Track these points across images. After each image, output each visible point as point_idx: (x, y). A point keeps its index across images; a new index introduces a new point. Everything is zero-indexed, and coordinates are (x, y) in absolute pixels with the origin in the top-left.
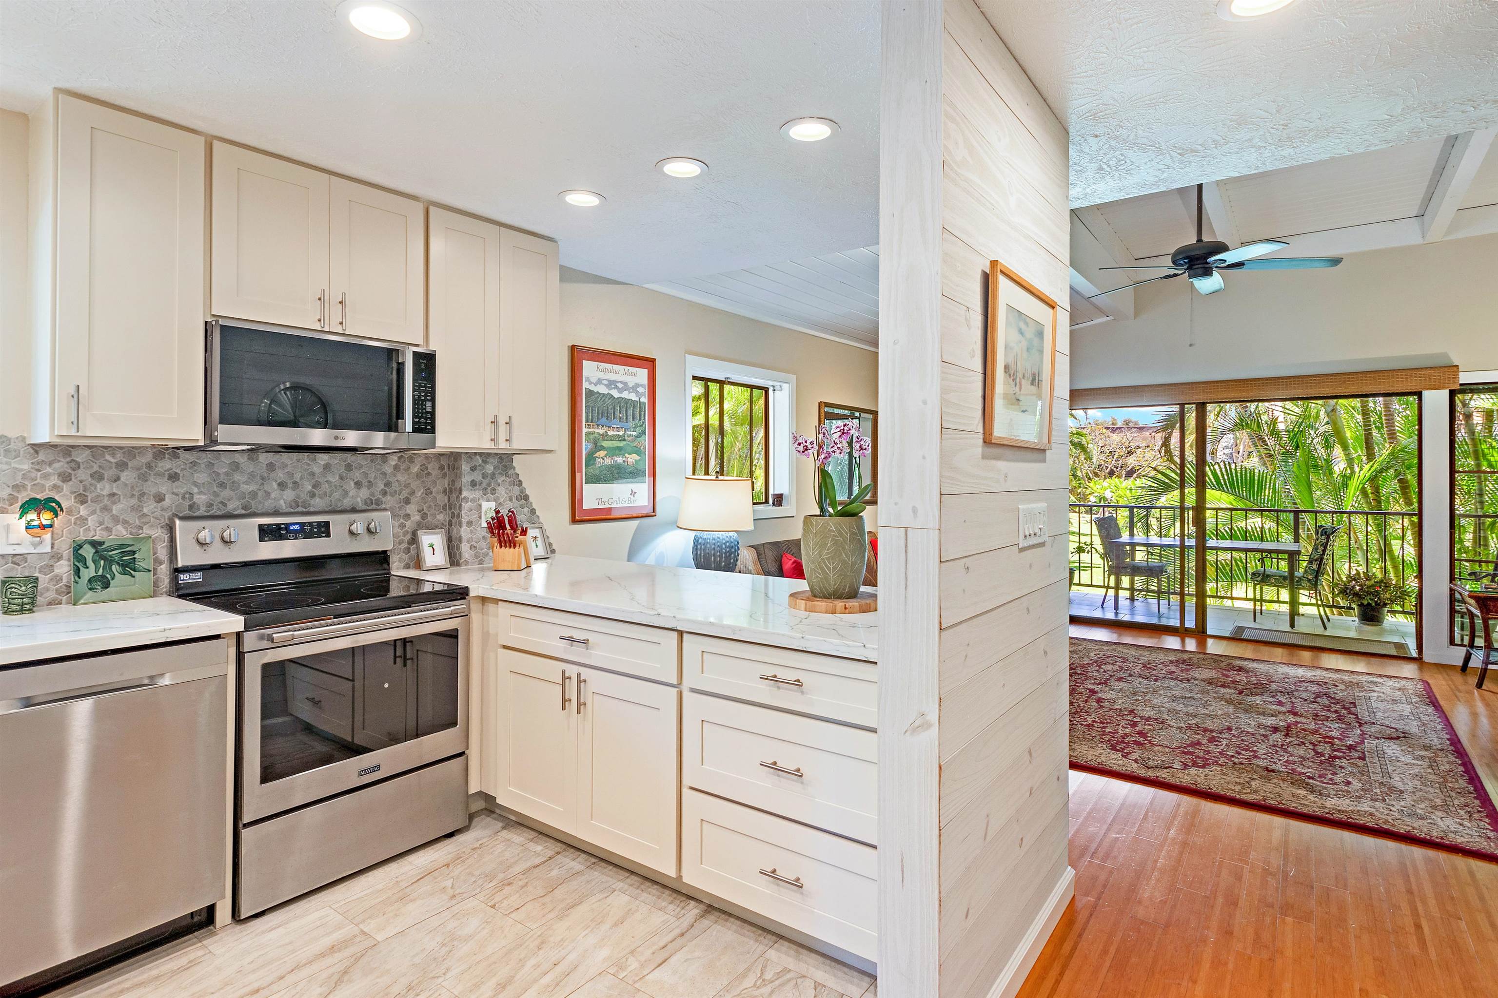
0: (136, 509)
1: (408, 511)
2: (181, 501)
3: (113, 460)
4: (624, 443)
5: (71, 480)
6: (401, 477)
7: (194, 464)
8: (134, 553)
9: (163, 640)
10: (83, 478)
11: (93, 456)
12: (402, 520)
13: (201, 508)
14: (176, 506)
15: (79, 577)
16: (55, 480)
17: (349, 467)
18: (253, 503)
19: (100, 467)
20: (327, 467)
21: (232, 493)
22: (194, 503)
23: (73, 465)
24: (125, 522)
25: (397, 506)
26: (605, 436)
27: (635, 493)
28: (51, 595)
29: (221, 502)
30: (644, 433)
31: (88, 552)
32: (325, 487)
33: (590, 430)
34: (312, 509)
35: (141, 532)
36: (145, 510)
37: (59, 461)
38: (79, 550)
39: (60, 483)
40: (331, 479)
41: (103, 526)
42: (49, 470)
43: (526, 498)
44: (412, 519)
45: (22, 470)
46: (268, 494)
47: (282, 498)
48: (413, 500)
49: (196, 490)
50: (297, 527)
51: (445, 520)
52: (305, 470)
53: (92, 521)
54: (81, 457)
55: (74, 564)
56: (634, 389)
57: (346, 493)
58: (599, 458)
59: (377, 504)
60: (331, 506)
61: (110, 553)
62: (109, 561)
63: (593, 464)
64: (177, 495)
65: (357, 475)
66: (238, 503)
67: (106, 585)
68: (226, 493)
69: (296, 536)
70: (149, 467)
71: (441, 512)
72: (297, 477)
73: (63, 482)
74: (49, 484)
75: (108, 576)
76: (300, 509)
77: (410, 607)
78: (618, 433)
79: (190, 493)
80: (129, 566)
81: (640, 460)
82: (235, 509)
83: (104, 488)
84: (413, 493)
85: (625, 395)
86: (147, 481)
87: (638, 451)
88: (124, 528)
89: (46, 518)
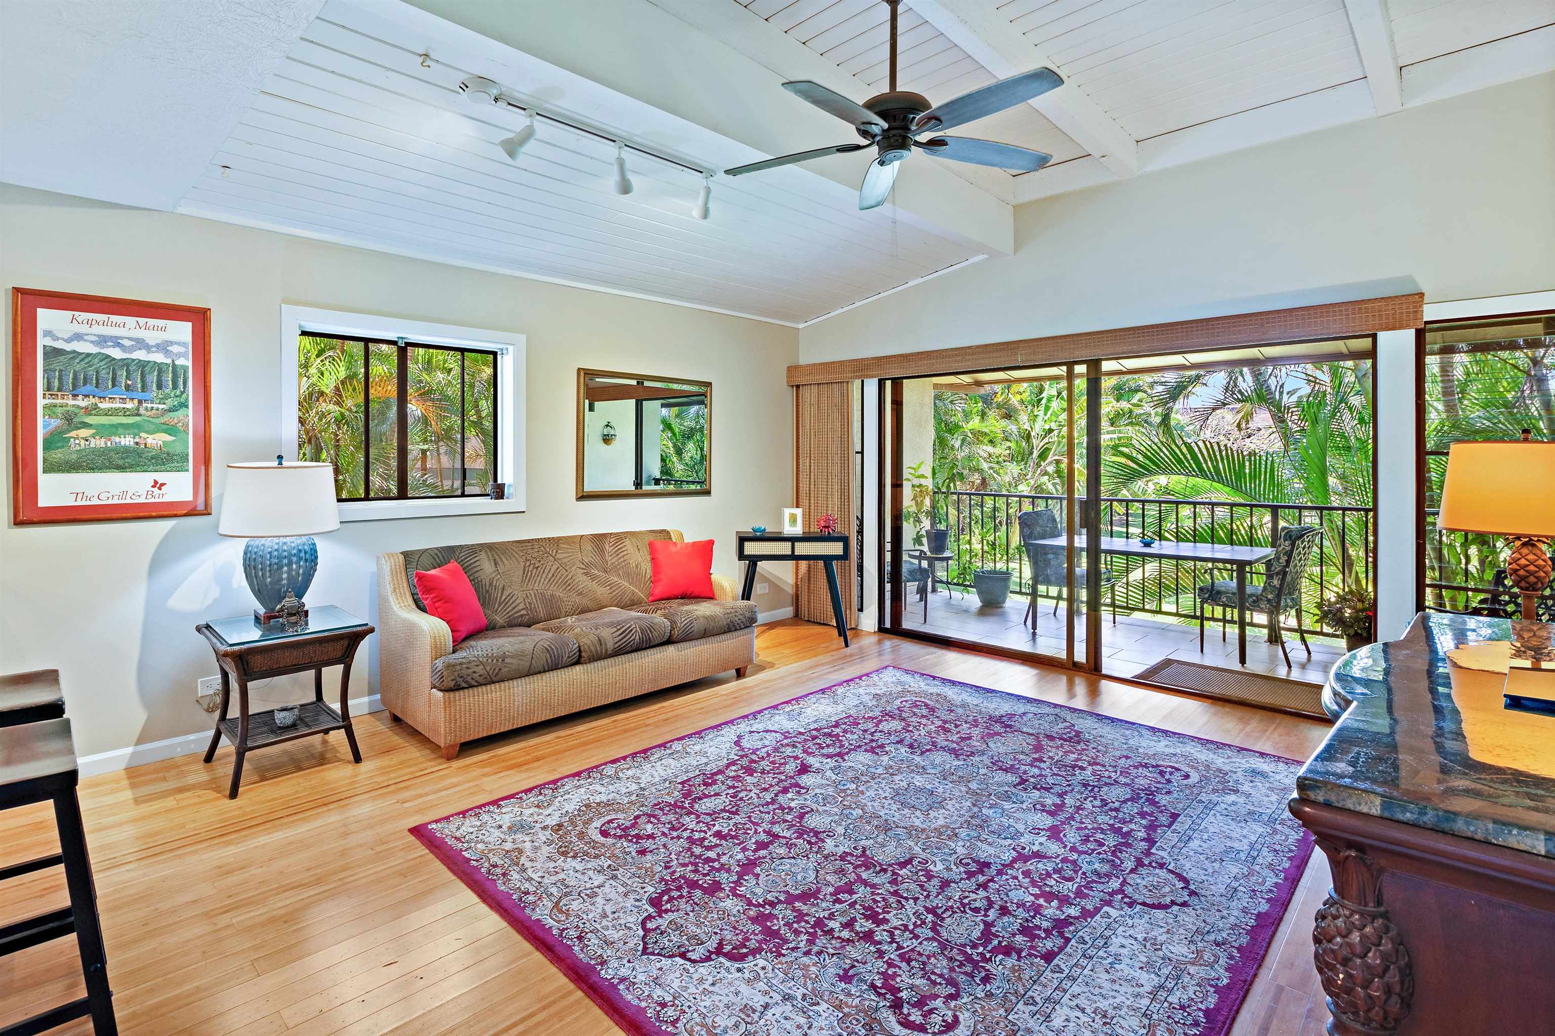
4: (138, 419)
26: (88, 411)
27: (163, 485)
30: (184, 405)
33: (54, 401)
56: (163, 347)
58: (75, 439)
63: (62, 447)
78: (122, 406)
81: (174, 441)
85: (140, 355)
87: (170, 429)
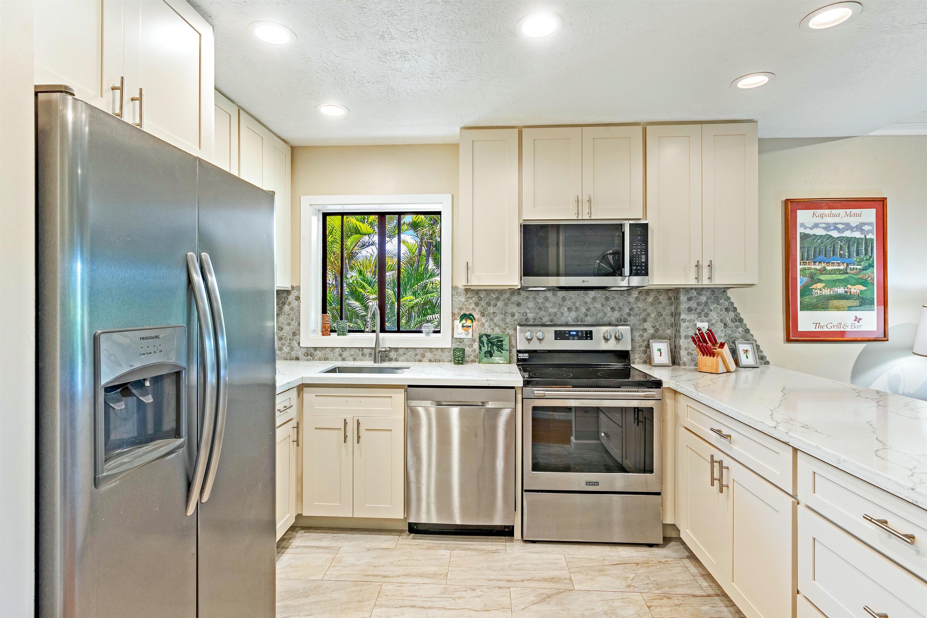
0: (504, 320)
1: (645, 327)
2: (522, 316)
3: (494, 296)
4: (846, 276)
5: (479, 305)
6: (641, 305)
7: (527, 297)
8: (502, 341)
9: (487, 385)
10: (483, 305)
11: (487, 295)
12: (641, 332)
13: (531, 320)
14: (520, 319)
15: (481, 351)
16: (473, 306)
17: (607, 299)
18: (555, 318)
19: (489, 299)
20: (594, 299)
21: (545, 313)
22: (528, 318)
23: (479, 298)
24: (499, 326)
25: (638, 323)
26: (823, 271)
27: (860, 319)
28: (472, 358)
29: (540, 318)
30: (871, 266)
31: (485, 339)
32: (593, 310)
33: (805, 266)
34: (586, 323)
35: (505, 331)
36: (507, 321)
37: (475, 297)
38: (481, 338)
39: (475, 307)
40: (596, 306)
41: (491, 328)
42: (471, 301)
43: (741, 320)
44: (648, 332)
45: (462, 301)
46: (562, 314)
47: (569, 316)
48: (649, 319)
49: (528, 311)
50: (575, 333)
51: (672, 334)
52: (582, 300)
53: (487, 325)
54: (482, 295)
55: (479, 345)
56: (859, 228)
57: (605, 314)
58: (815, 289)
59: (625, 321)
60: (596, 322)
61: (493, 341)
62: (493, 344)
63: (809, 295)
64: (520, 313)
65: (612, 303)
66: (548, 318)
67: (491, 356)
68: (542, 313)
69: (574, 338)
70: (508, 299)
71: (669, 328)
72: (578, 304)
73: (476, 306)
74: (471, 307)
75: (492, 351)
76: (579, 323)
77: (620, 388)
78: (838, 268)
79: (526, 313)
80: (500, 348)
81: (866, 290)
82: (546, 322)
83: (491, 309)
84: (649, 315)
85: (848, 234)
86: (507, 306)
87: (864, 282)
88: (499, 329)
89: (469, 323)
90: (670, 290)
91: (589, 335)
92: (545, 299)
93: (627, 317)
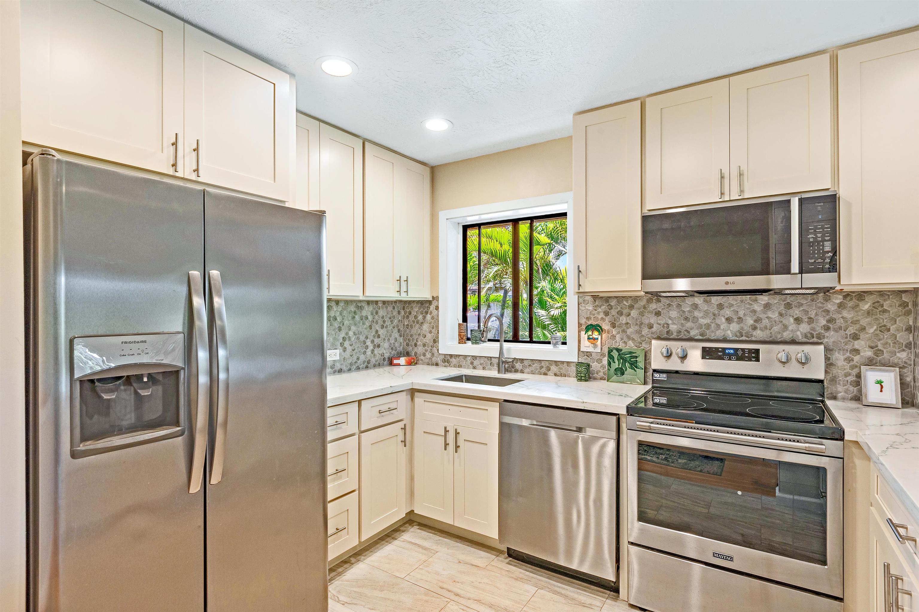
0: (639, 332)
1: (857, 347)
2: (662, 328)
3: (627, 304)
5: (609, 315)
6: (847, 314)
7: (669, 305)
8: (636, 357)
9: (583, 408)
10: (614, 314)
11: (618, 302)
12: (848, 354)
13: (674, 333)
14: (660, 331)
15: (611, 368)
16: (602, 315)
17: (788, 306)
18: (708, 331)
19: (621, 308)
20: (767, 306)
21: (693, 325)
22: (670, 330)
23: (609, 307)
24: (633, 339)
25: (843, 341)
28: (601, 374)
29: (686, 330)
31: (615, 354)
32: (765, 322)
34: (753, 339)
35: (641, 345)
36: (643, 333)
37: (604, 305)
38: (611, 352)
39: (604, 317)
40: (770, 315)
41: (623, 341)
42: (600, 310)
44: (862, 354)
45: (589, 310)
46: (718, 326)
47: (729, 329)
48: (862, 335)
49: (670, 322)
50: (732, 351)
51: (909, 359)
52: (748, 308)
53: (618, 337)
54: (613, 303)
55: (608, 360)
57: (786, 327)
59: (819, 338)
60: (771, 337)
61: (625, 356)
62: (625, 360)
64: (660, 324)
65: (797, 312)
66: (697, 331)
67: (623, 374)
68: (689, 325)
69: (730, 358)
70: (645, 307)
71: (904, 350)
72: (741, 314)
73: (606, 316)
74: (600, 317)
75: (624, 368)
76: (744, 338)
77: (770, 432)
79: (667, 324)
80: (634, 365)
82: (695, 336)
83: (623, 320)
84: (863, 329)
86: (643, 316)
88: (633, 342)
89: (596, 335)
90: (905, 291)
91: (755, 355)
92: (694, 307)
93: (823, 331)
